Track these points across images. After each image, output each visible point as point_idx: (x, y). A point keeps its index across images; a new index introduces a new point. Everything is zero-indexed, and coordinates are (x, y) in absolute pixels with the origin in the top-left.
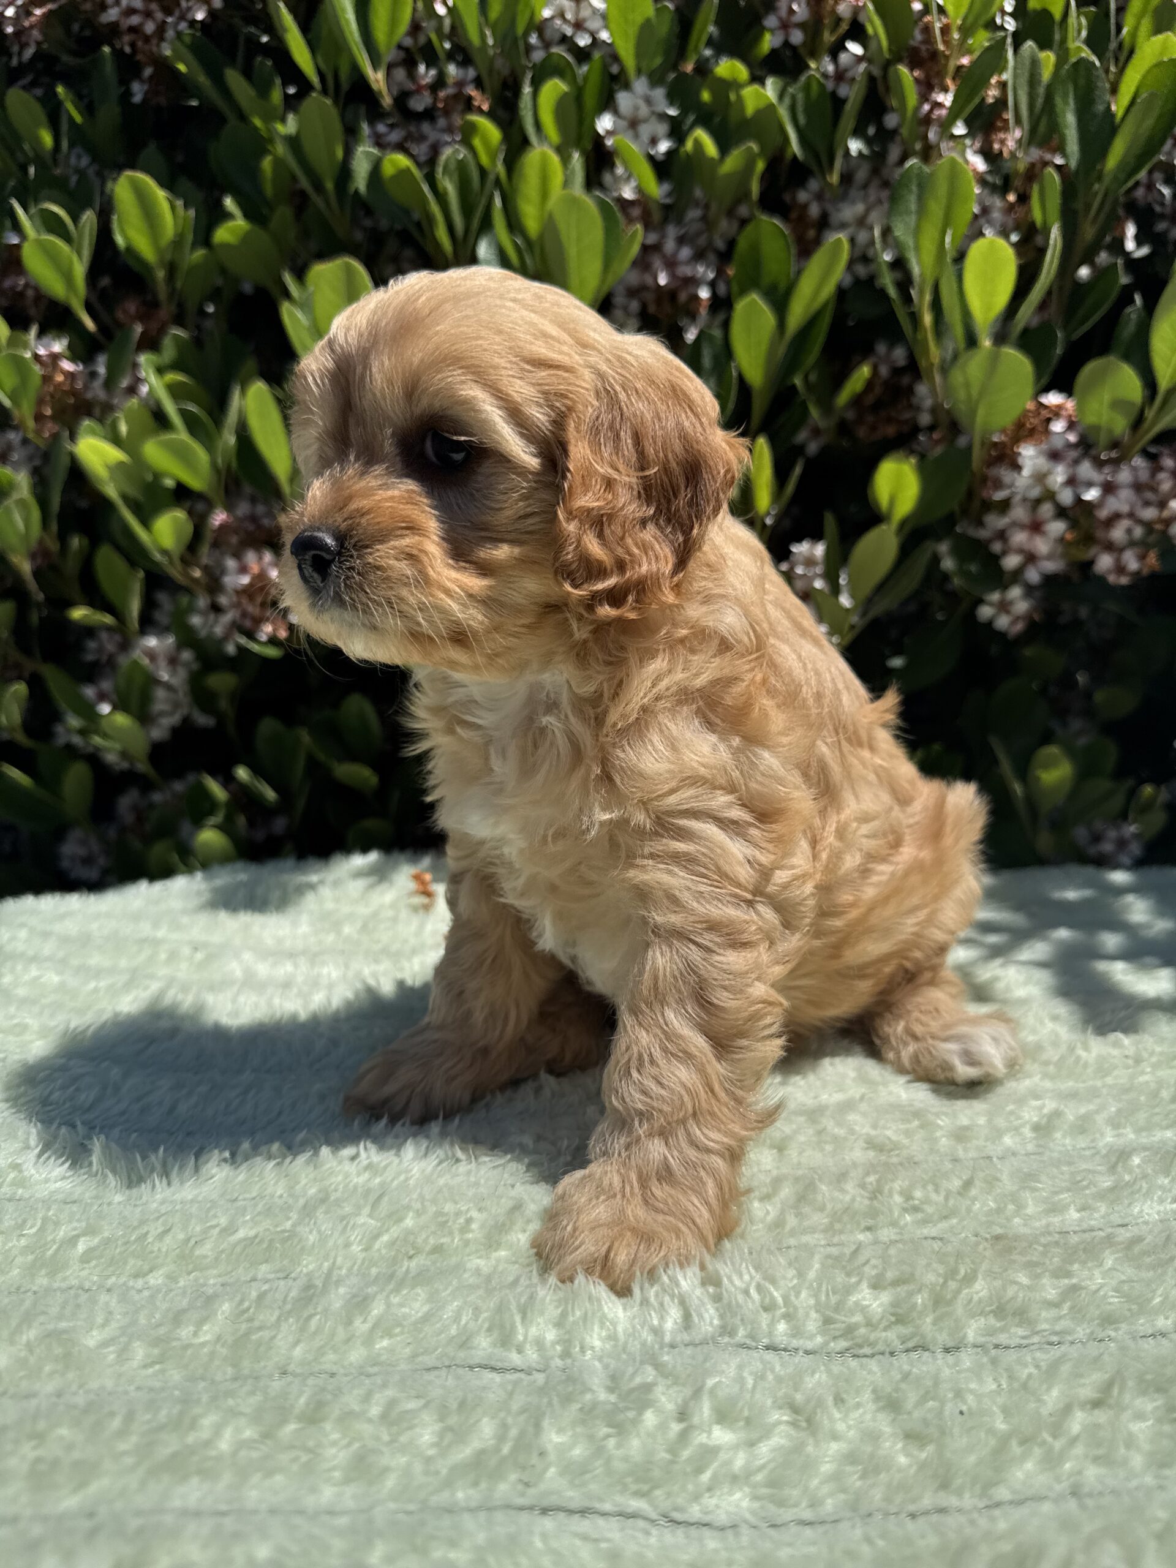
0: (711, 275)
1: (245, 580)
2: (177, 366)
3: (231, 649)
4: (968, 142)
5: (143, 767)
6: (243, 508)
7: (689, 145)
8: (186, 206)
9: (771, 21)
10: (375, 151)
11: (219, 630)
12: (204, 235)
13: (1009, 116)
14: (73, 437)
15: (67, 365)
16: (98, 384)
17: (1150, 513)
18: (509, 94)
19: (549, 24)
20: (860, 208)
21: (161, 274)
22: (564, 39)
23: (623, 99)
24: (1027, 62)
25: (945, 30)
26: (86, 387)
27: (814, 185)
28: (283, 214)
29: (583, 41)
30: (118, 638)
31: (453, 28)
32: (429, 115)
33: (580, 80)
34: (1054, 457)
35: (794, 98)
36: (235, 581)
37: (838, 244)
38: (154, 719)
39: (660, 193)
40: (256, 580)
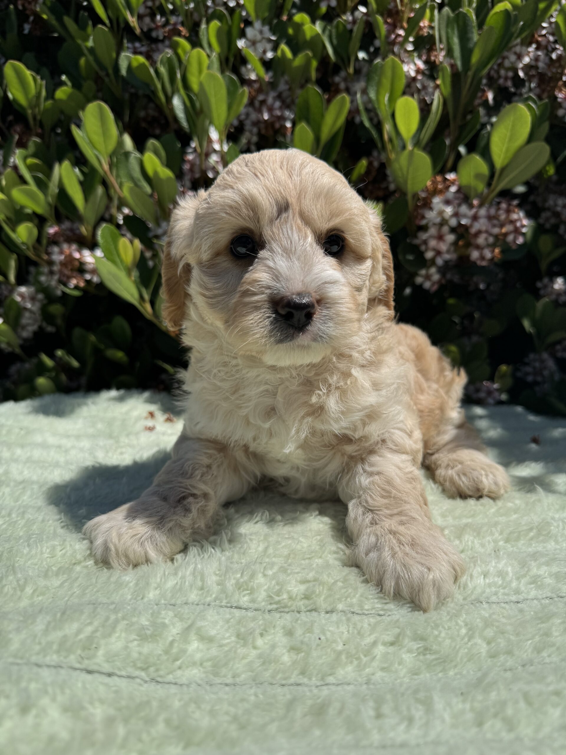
0: (292, 116)
1: (62, 257)
2: (35, 155)
3: (59, 293)
4: (415, 54)
6: (67, 225)
7: (279, 53)
8: (42, 79)
10: (131, 55)
11: (53, 283)
12: (51, 95)
13: (437, 44)
17: (496, 231)
18: (196, 29)
20: (363, 84)
21: (29, 112)
22: (223, 3)
24: (444, 17)
25: (402, 0)
27: (343, 74)
28: (90, 84)
29: (232, 4)
30: (8, 288)
32: (163, 40)
33: (230, 22)
34: (447, 202)
35: (330, 32)
36: (58, 257)
37: (343, 99)
38: (24, 327)
39: (267, 77)
40: (68, 258)
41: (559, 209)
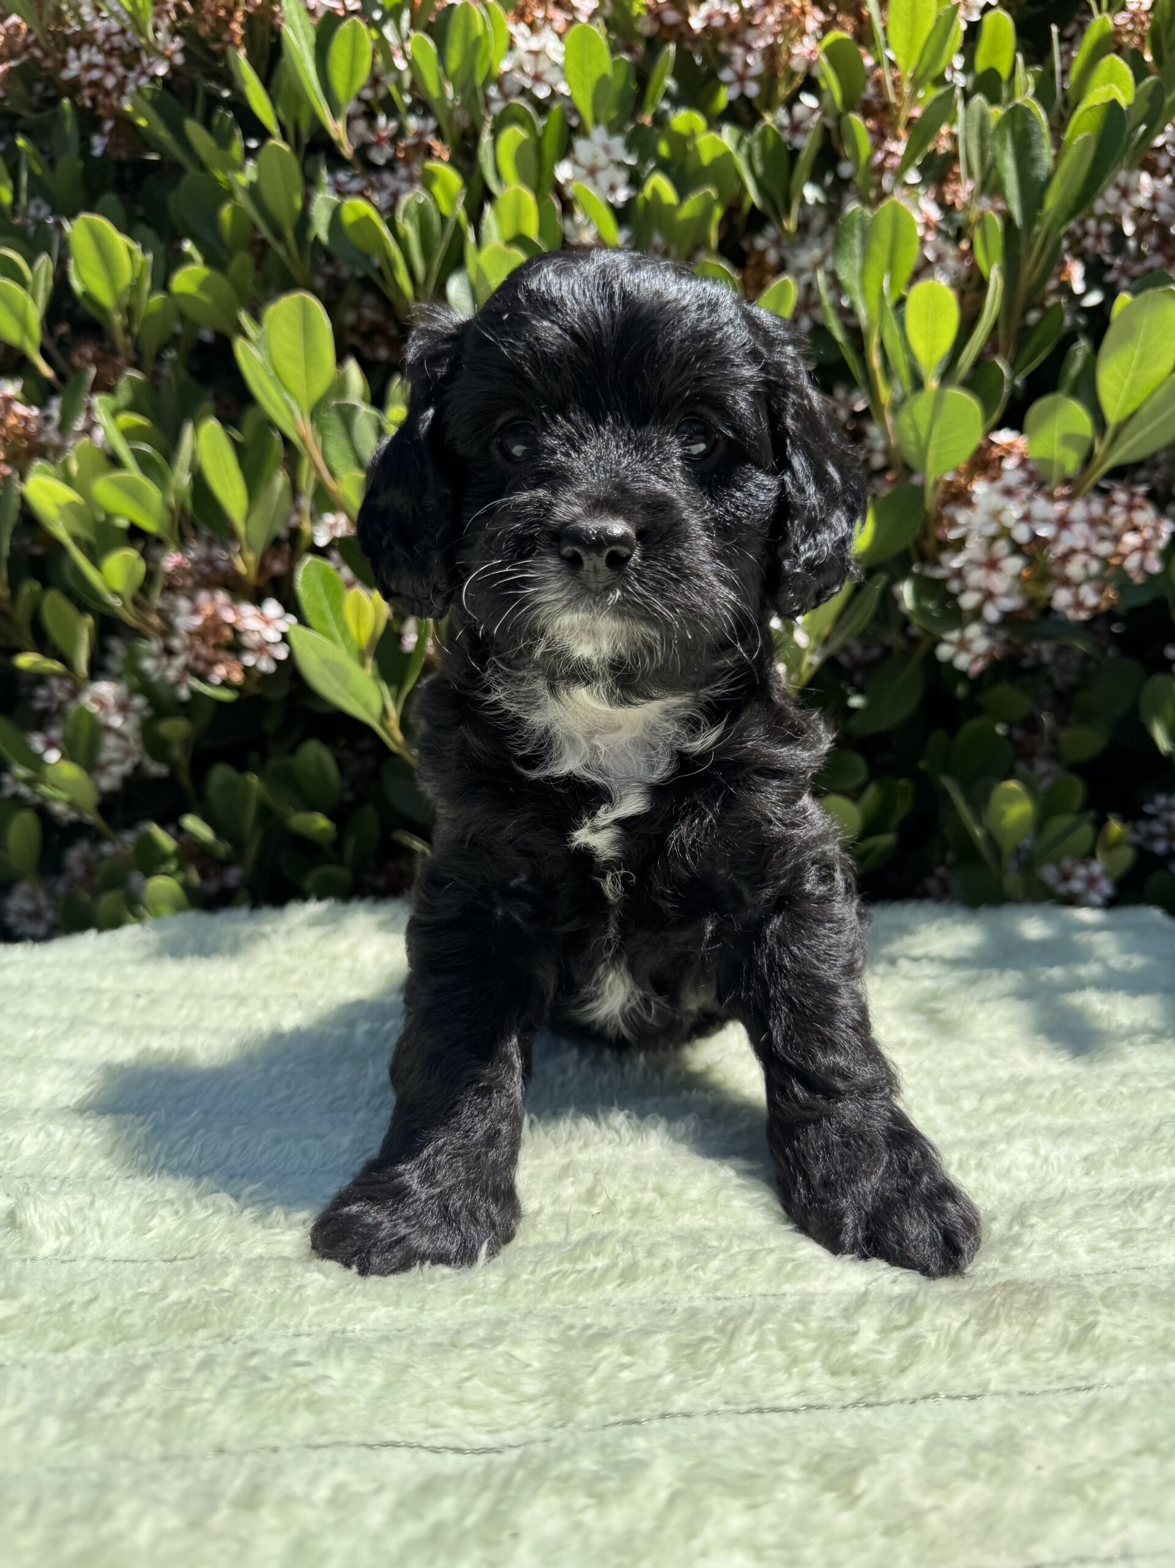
1: (198, 621)
2: (133, 407)
3: (184, 693)
4: (921, 190)
5: (92, 817)
7: (647, 191)
8: (144, 250)
9: (726, 75)
10: (335, 198)
11: (172, 674)
12: (162, 283)
13: (961, 169)
14: (23, 478)
15: (20, 409)
16: (51, 428)
17: (1106, 548)
18: (470, 145)
19: (508, 77)
20: (816, 252)
21: (118, 319)
22: (523, 92)
23: (581, 147)
24: (977, 116)
25: (896, 83)
26: (40, 431)
27: (771, 232)
28: (242, 261)
29: (542, 93)
30: (68, 685)
31: (413, 83)
32: (391, 166)
33: (539, 130)
34: (1009, 494)
35: (751, 147)
36: (187, 621)
37: (783, 284)
38: (103, 768)
39: (620, 238)
40: (209, 623)
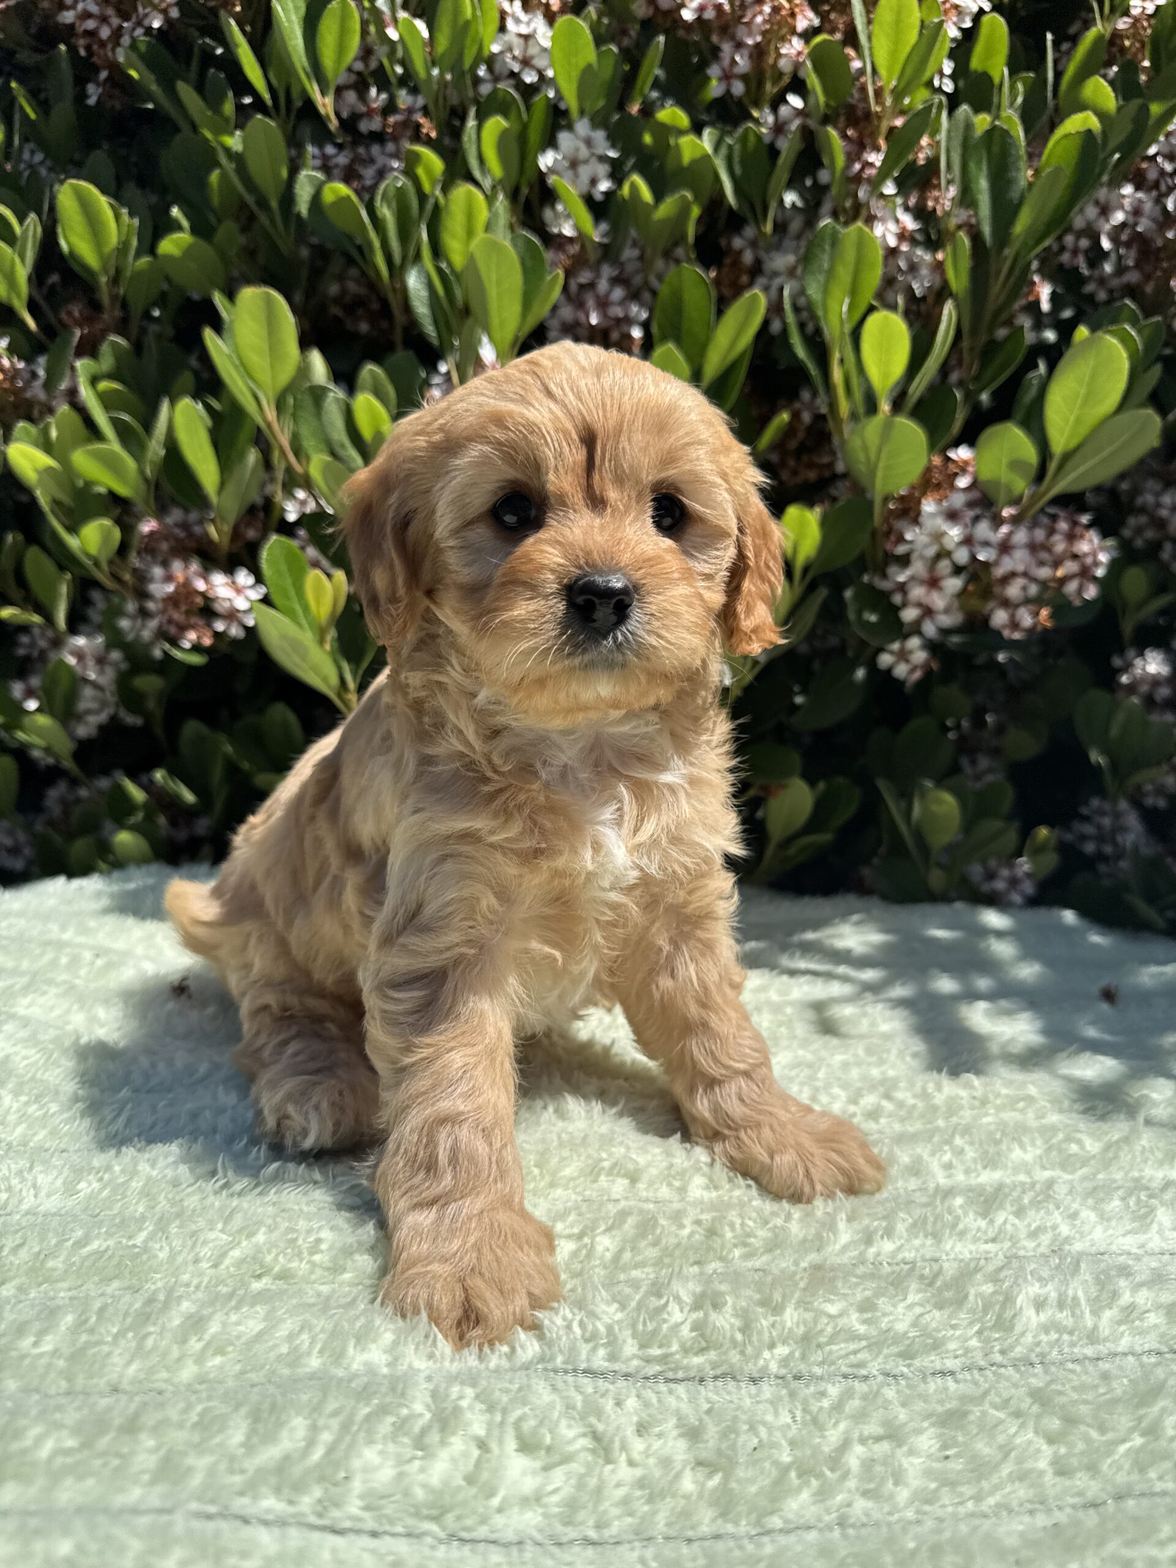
0: (644, 315)
1: (170, 588)
2: (114, 374)
3: (157, 653)
4: (898, 201)
5: (68, 764)
6: (176, 515)
7: (626, 190)
8: (131, 214)
9: (714, 71)
10: (320, 175)
11: (147, 634)
12: (149, 246)
13: (942, 175)
14: (7, 440)
16: (38, 384)
17: (1044, 573)
18: (457, 123)
19: (499, 58)
21: (103, 279)
22: (513, 75)
23: (565, 138)
24: (962, 125)
25: (878, 93)
26: (26, 385)
27: (749, 231)
28: (228, 230)
29: (530, 78)
30: (50, 634)
31: (405, 53)
32: (378, 137)
33: (525, 116)
34: (952, 516)
35: (730, 147)
36: (160, 588)
37: (754, 299)
38: (79, 718)
39: (596, 234)
40: (181, 589)
41: (1164, 513)
